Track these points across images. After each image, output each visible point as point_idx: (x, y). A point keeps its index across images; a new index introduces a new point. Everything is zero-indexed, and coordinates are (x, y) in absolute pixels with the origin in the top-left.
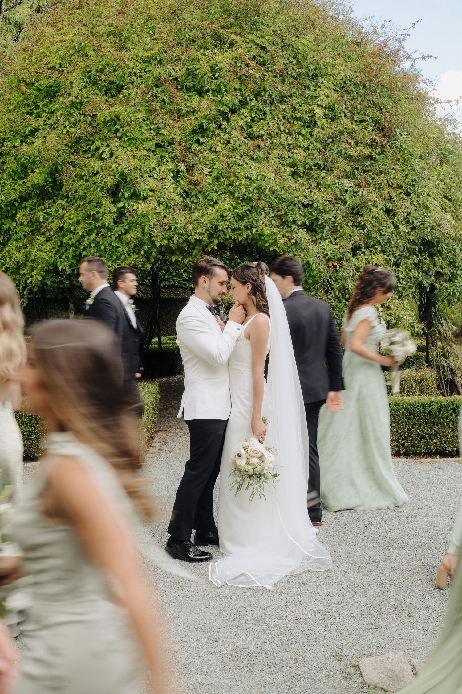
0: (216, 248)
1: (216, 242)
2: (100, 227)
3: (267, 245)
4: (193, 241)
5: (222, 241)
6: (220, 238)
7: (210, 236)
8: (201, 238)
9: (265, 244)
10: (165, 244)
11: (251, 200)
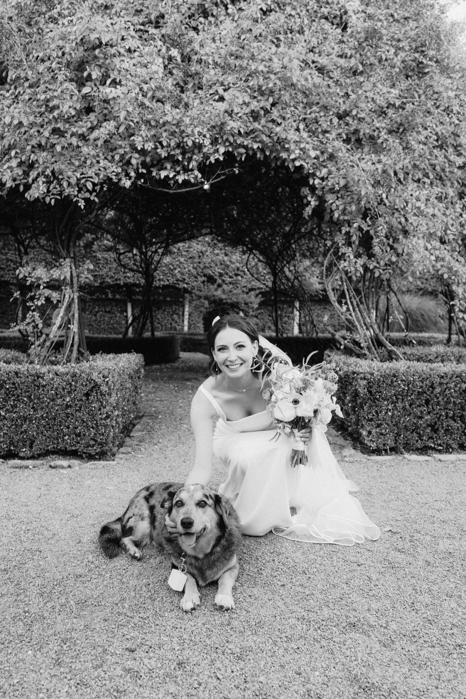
0: (221, 158)
1: (222, 150)
2: (56, 120)
3: (292, 157)
4: (190, 143)
5: (230, 149)
6: (227, 144)
7: (214, 141)
8: (201, 142)
9: (289, 156)
10: (150, 149)
11: (272, 92)
